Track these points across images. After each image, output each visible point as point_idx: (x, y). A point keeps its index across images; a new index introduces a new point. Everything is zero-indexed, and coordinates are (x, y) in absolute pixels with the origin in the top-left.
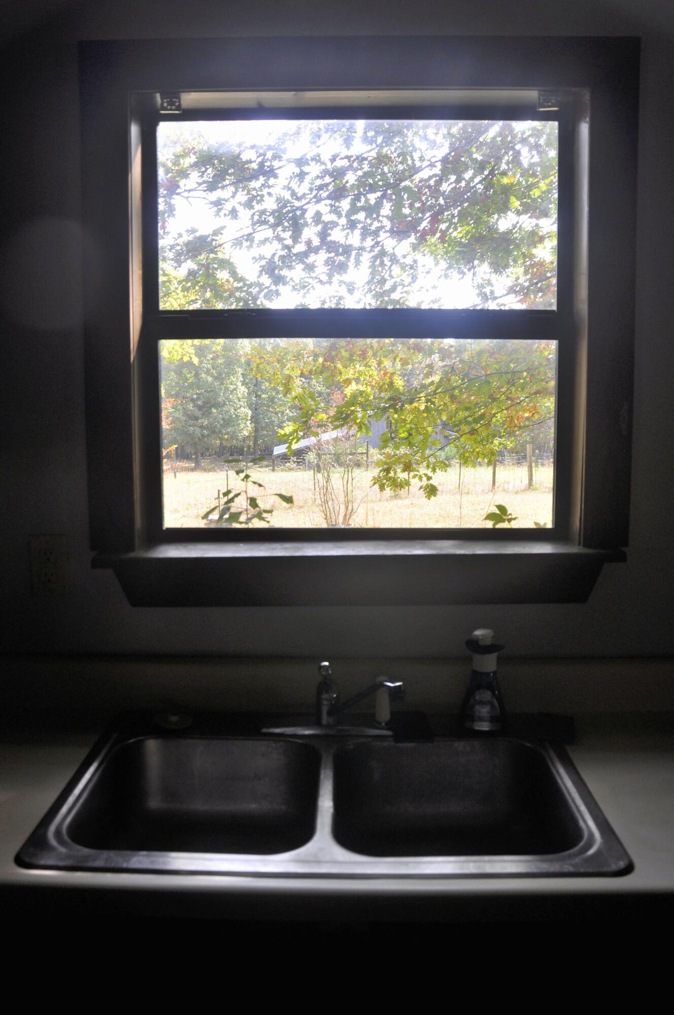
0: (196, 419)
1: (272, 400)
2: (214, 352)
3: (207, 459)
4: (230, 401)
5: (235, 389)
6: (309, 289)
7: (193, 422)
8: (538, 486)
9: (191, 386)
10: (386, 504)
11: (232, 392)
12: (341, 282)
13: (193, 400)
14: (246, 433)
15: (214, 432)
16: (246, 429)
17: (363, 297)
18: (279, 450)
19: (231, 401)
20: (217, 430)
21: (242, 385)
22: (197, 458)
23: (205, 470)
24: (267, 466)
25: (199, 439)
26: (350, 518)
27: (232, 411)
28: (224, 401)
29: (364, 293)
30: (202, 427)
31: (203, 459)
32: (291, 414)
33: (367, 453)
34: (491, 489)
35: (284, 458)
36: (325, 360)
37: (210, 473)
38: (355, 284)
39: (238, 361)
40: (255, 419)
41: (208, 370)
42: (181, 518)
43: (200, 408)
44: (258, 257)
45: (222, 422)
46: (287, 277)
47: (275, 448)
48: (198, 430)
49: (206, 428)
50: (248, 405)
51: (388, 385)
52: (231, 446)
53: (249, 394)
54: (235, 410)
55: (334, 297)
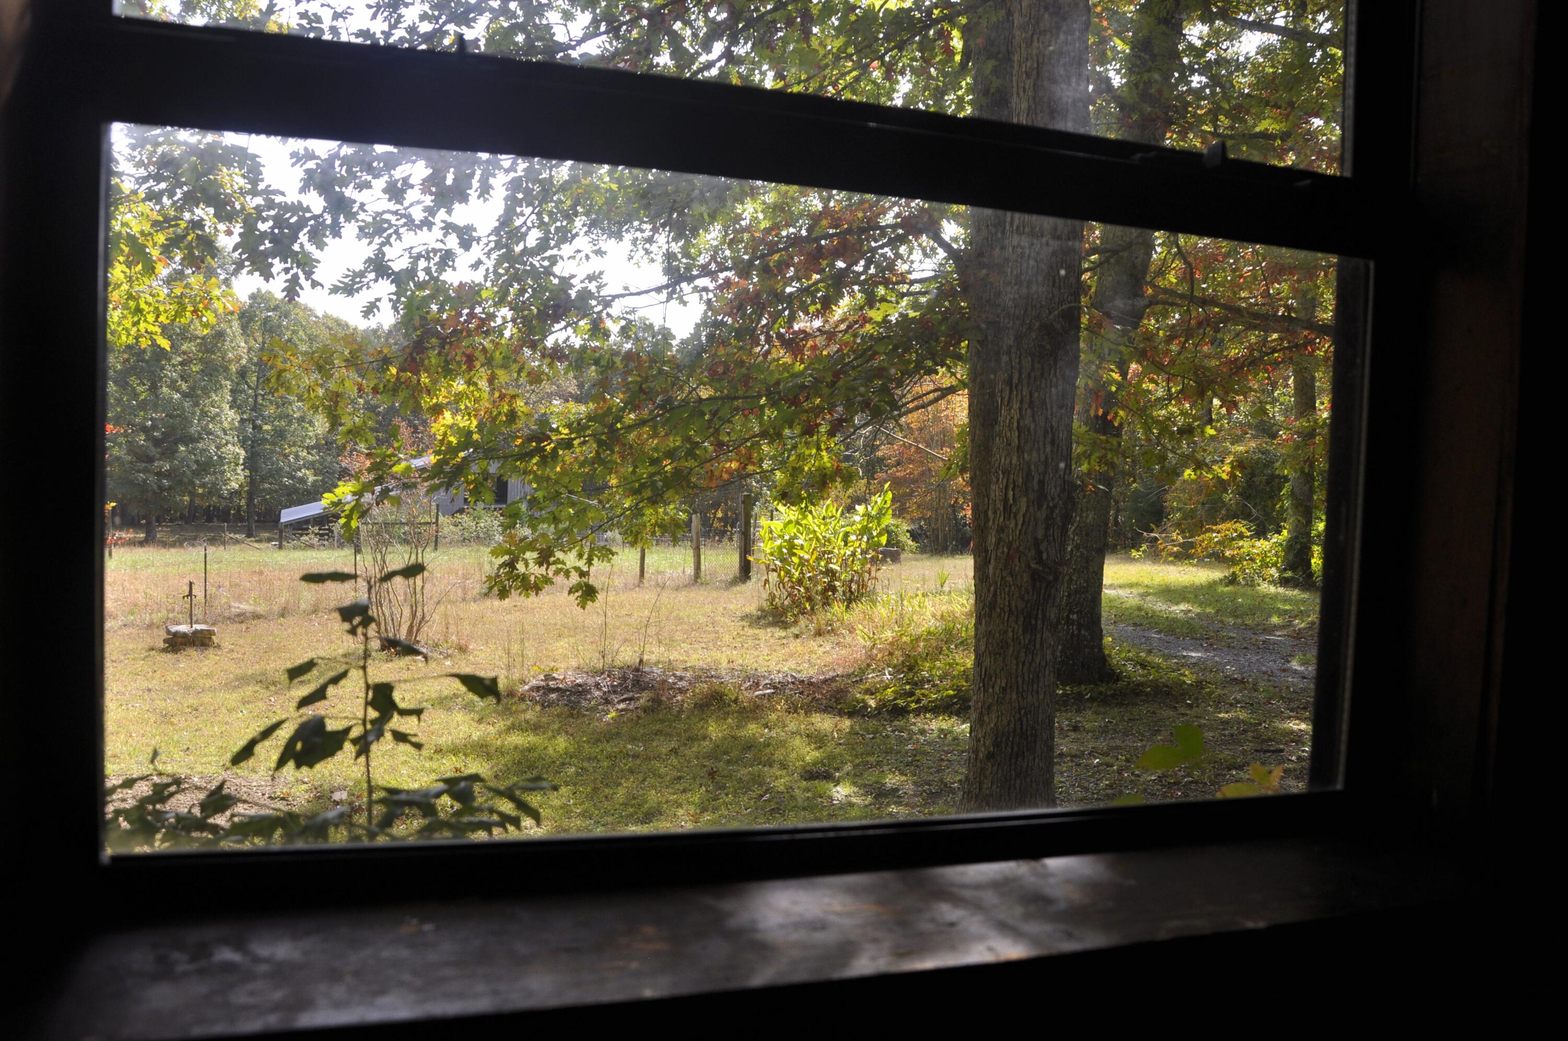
0: (151, 460)
1: (280, 434)
2: (184, 353)
3: (167, 527)
4: (210, 433)
5: (218, 415)
6: (390, 236)
7: (144, 465)
8: (708, 578)
9: (143, 405)
10: (473, 606)
11: (213, 418)
12: (448, 227)
13: (145, 429)
14: (235, 485)
15: (180, 482)
16: (236, 479)
17: (484, 259)
18: (289, 515)
19: (212, 434)
20: (186, 480)
21: (231, 408)
22: (149, 524)
23: (164, 545)
24: (269, 540)
25: (154, 492)
26: (418, 630)
27: (213, 449)
28: (200, 434)
29: (486, 250)
30: (159, 474)
31: (160, 525)
32: (310, 458)
33: (437, 523)
34: (637, 582)
35: (300, 526)
36: (401, 369)
37: (173, 550)
38: (475, 230)
39: (226, 369)
40: (251, 463)
41: (174, 382)
42: (120, 628)
43: (157, 442)
44: (302, 152)
45: (195, 467)
46: (355, 202)
47: (283, 511)
48: (152, 479)
49: (167, 475)
50: (239, 441)
51: (506, 415)
52: (209, 506)
53: (242, 421)
54: (218, 448)
55: (435, 251)
